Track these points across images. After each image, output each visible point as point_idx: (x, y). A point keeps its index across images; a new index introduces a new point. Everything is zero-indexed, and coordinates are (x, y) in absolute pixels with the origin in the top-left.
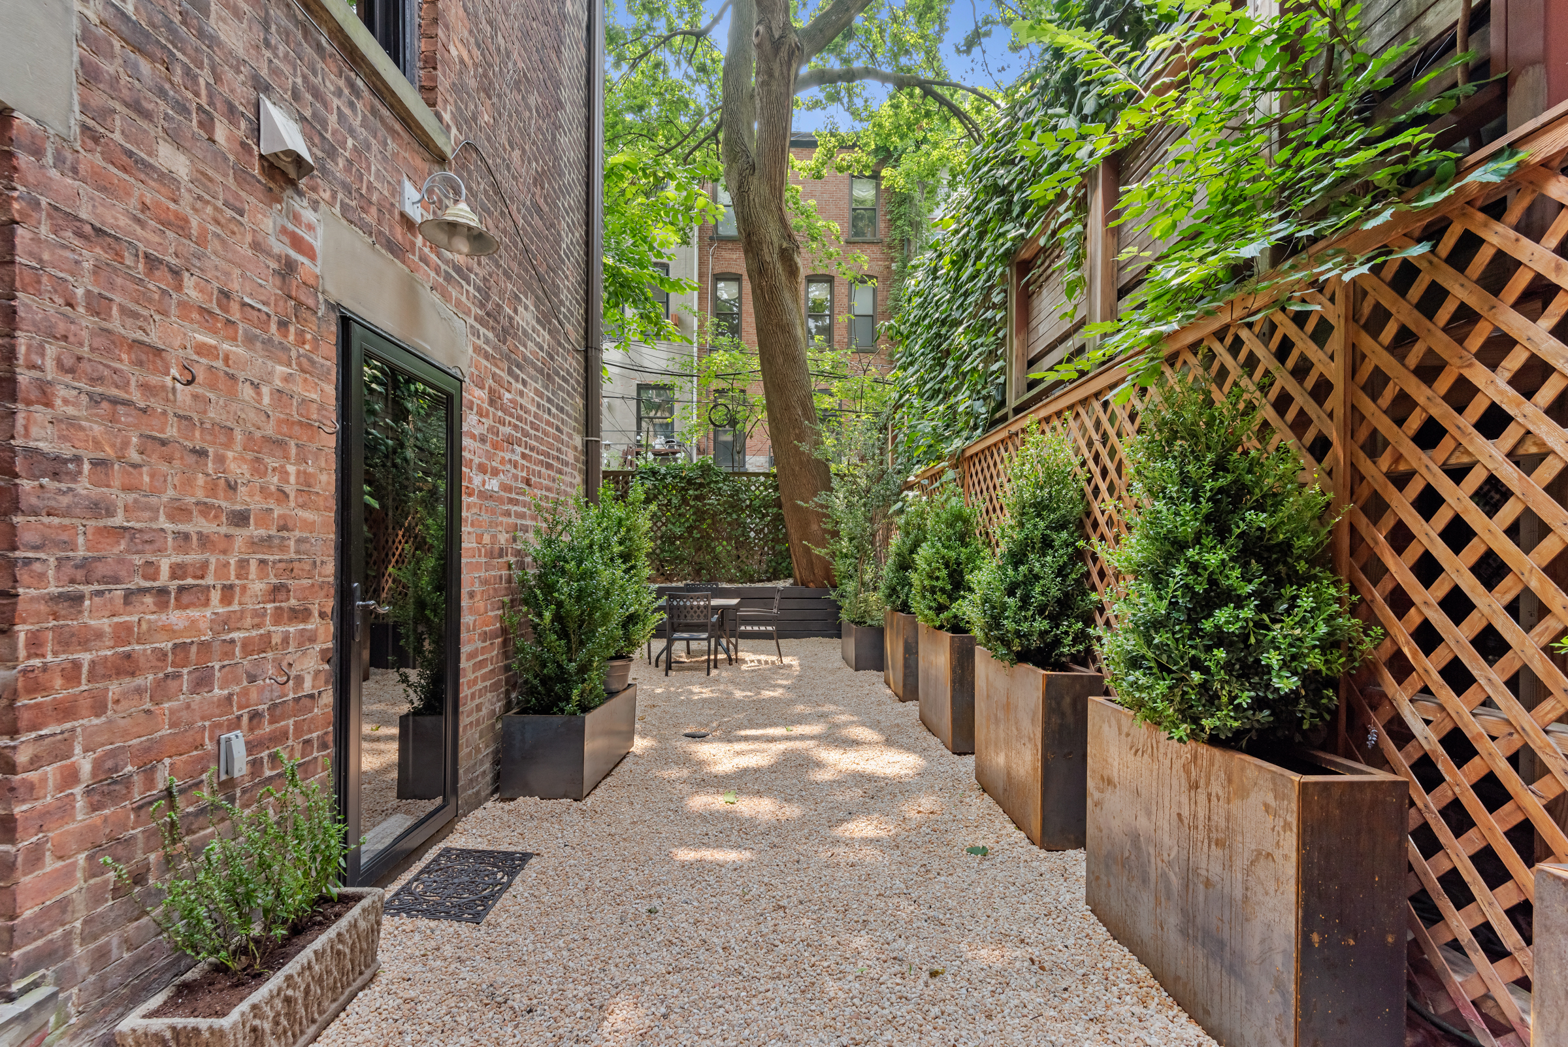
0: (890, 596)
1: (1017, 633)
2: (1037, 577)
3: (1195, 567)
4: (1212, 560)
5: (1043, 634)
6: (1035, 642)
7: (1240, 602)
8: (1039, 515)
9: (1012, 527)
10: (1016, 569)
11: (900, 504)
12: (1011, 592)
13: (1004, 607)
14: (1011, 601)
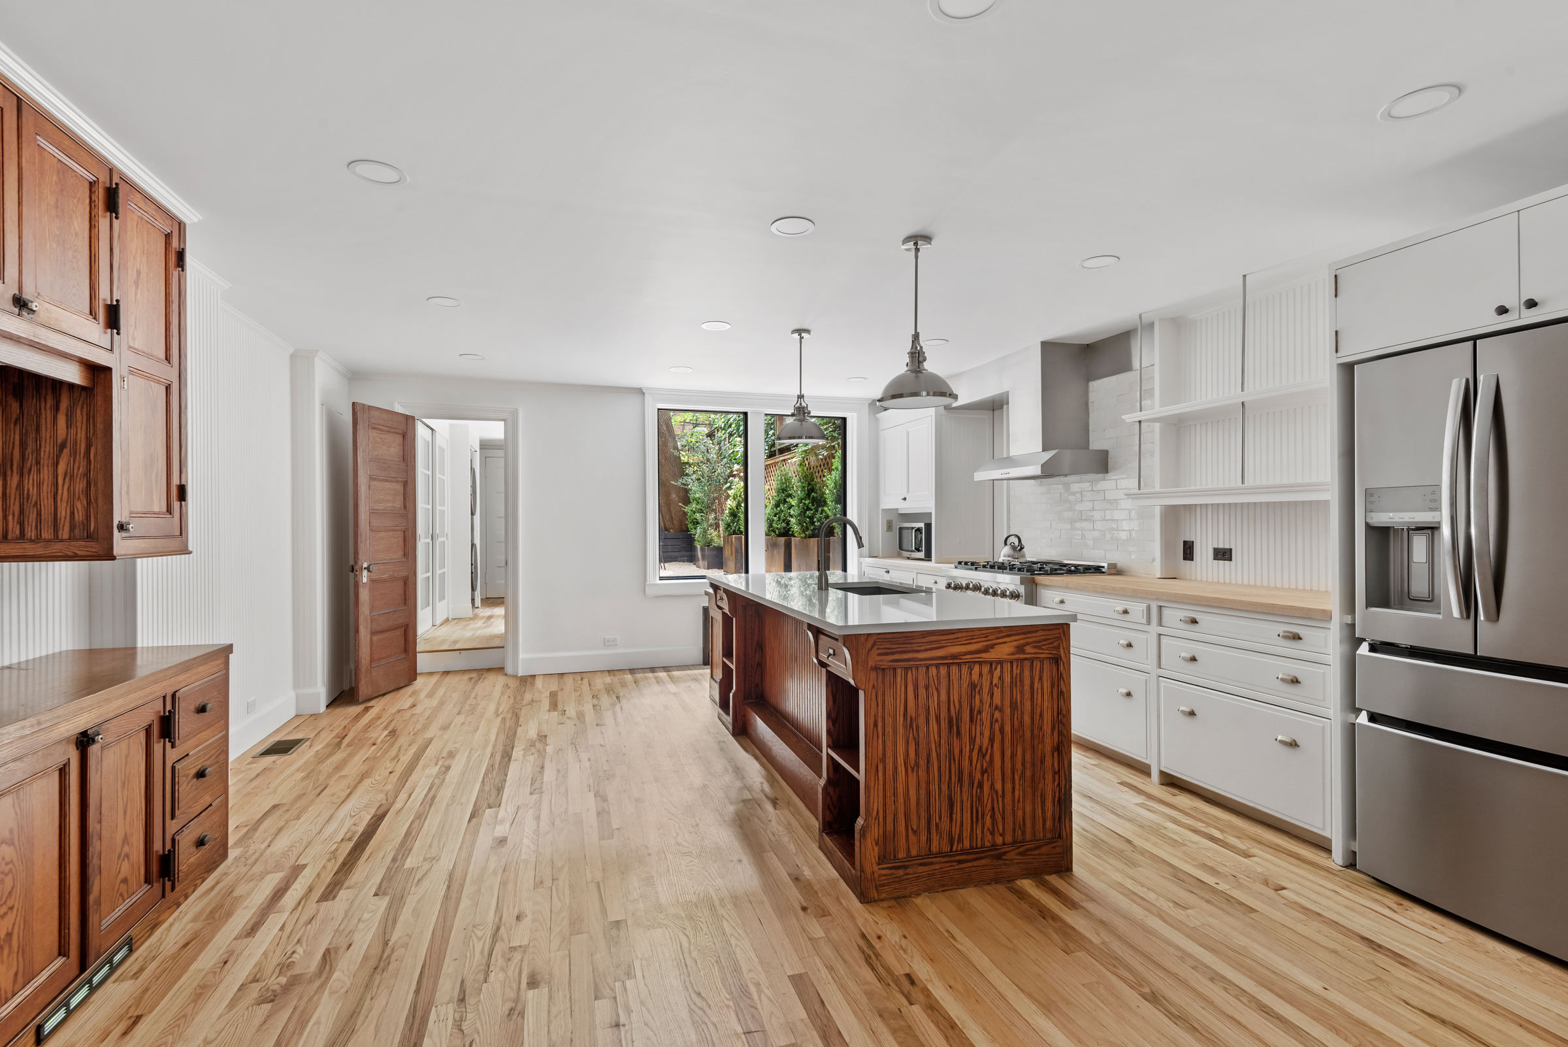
0: (727, 528)
1: (777, 528)
2: (782, 511)
3: (805, 504)
4: (806, 502)
5: (784, 528)
6: (782, 531)
7: (811, 510)
8: (783, 493)
9: (775, 496)
10: (776, 509)
11: (729, 484)
12: (775, 516)
13: (773, 520)
14: (775, 518)
